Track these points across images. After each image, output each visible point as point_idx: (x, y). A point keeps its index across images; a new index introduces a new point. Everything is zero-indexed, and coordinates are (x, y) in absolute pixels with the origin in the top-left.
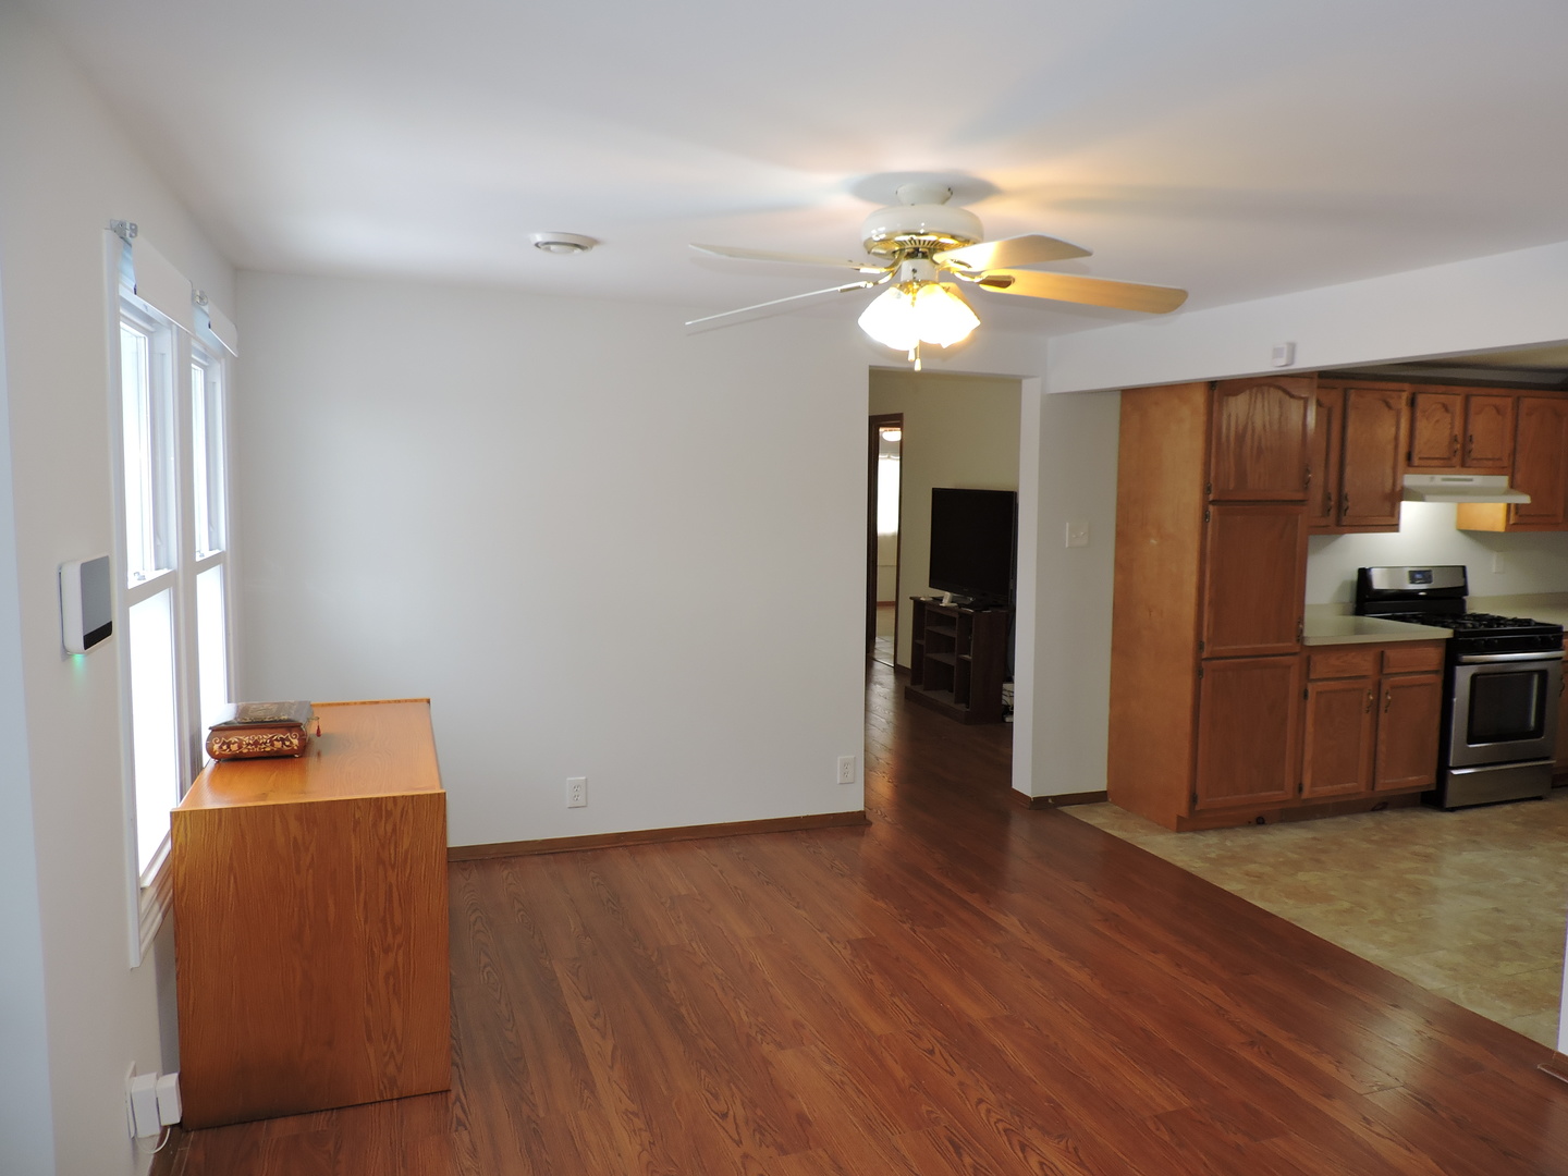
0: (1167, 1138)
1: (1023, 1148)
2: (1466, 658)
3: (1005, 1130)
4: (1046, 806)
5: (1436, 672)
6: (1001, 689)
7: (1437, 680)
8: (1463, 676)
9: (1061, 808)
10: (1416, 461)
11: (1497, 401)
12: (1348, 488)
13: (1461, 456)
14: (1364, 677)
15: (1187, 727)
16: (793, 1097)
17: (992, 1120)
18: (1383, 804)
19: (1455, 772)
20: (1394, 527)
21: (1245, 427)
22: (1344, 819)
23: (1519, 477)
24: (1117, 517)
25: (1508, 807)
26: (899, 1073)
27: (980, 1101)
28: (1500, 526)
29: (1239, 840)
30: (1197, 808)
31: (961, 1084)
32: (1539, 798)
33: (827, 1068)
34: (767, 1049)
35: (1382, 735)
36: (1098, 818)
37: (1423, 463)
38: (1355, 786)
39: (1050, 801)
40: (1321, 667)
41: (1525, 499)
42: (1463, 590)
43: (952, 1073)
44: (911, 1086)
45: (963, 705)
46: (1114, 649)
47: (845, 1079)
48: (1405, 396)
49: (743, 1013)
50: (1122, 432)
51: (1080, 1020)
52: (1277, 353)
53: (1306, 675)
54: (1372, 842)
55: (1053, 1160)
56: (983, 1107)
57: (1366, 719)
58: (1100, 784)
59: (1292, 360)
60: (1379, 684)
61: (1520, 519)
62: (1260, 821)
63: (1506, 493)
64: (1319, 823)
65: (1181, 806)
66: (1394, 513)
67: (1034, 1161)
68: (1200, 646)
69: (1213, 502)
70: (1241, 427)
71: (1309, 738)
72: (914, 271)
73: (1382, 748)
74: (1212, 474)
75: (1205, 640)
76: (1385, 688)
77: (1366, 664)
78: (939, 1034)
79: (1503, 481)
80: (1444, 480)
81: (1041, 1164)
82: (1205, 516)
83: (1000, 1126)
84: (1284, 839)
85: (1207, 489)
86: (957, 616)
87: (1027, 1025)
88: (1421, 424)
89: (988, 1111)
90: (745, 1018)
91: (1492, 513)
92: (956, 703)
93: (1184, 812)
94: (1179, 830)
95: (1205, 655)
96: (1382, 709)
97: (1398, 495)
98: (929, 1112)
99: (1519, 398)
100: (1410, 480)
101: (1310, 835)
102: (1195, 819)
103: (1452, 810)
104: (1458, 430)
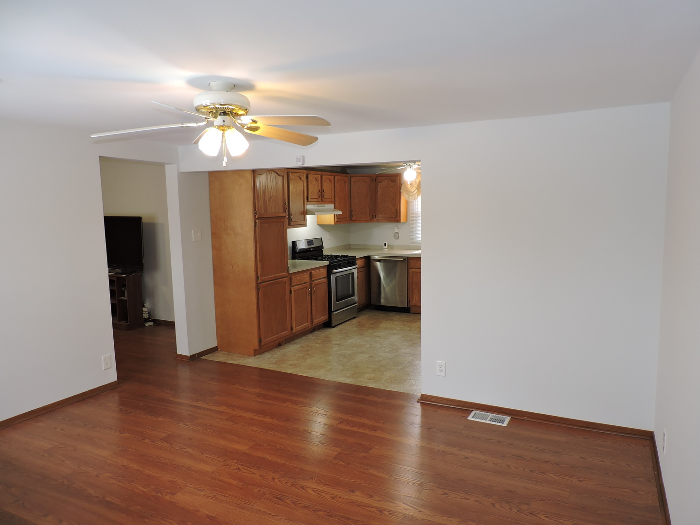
0: (343, 464)
1: (303, 488)
2: (335, 271)
3: (292, 485)
4: (195, 358)
5: (325, 277)
6: (142, 311)
7: (325, 280)
8: (333, 278)
9: (202, 357)
10: (310, 200)
11: (329, 177)
12: (292, 211)
13: (321, 198)
14: (306, 283)
15: (255, 312)
16: (198, 511)
17: (284, 483)
18: (313, 330)
19: (334, 313)
20: (305, 225)
21: (265, 188)
22: (304, 337)
23: (337, 204)
24: (211, 226)
25: (348, 322)
26: (235, 482)
27: (274, 479)
28: (332, 223)
29: (278, 353)
30: (262, 344)
31: (261, 476)
32: (354, 318)
33: (203, 493)
34: (167, 497)
35: (313, 304)
36: (219, 357)
37: (313, 200)
38: (307, 325)
39: (196, 356)
40: (295, 280)
41: (340, 213)
42: (322, 247)
43: (254, 474)
44: (243, 485)
45: (124, 321)
46: (215, 284)
47: (214, 494)
48: (305, 174)
49: (141, 488)
50: (210, 190)
51: (282, 435)
52: (298, 160)
53: (291, 285)
54: (319, 343)
55: (315, 487)
56: (276, 480)
57: (309, 298)
58: (214, 344)
59: (304, 164)
60: (311, 284)
61: (339, 219)
62: (280, 345)
63: (333, 211)
64: (298, 341)
65: (256, 345)
66: (305, 219)
67: (310, 491)
68: (257, 278)
69: (258, 218)
70: (264, 188)
71: (293, 308)
72: (224, 121)
73: (314, 308)
74: (256, 207)
75: (259, 275)
76: (313, 285)
77: (306, 277)
78: (236, 461)
79: (332, 206)
80: (317, 206)
81: (313, 490)
82: (255, 224)
83: (289, 484)
84: (291, 349)
85: (255, 214)
86: (115, 279)
87: (265, 445)
88: (310, 186)
89: (279, 481)
90: (144, 490)
91: (329, 218)
92: (119, 321)
93: (256, 346)
94: (255, 355)
95: (259, 281)
96: (313, 294)
97: (305, 213)
98: (259, 491)
99: (334, 176)
100: (309, 207)
101: (299, 346)
102: (262, 349)
103: (334, 327)
104: (320, 188)
